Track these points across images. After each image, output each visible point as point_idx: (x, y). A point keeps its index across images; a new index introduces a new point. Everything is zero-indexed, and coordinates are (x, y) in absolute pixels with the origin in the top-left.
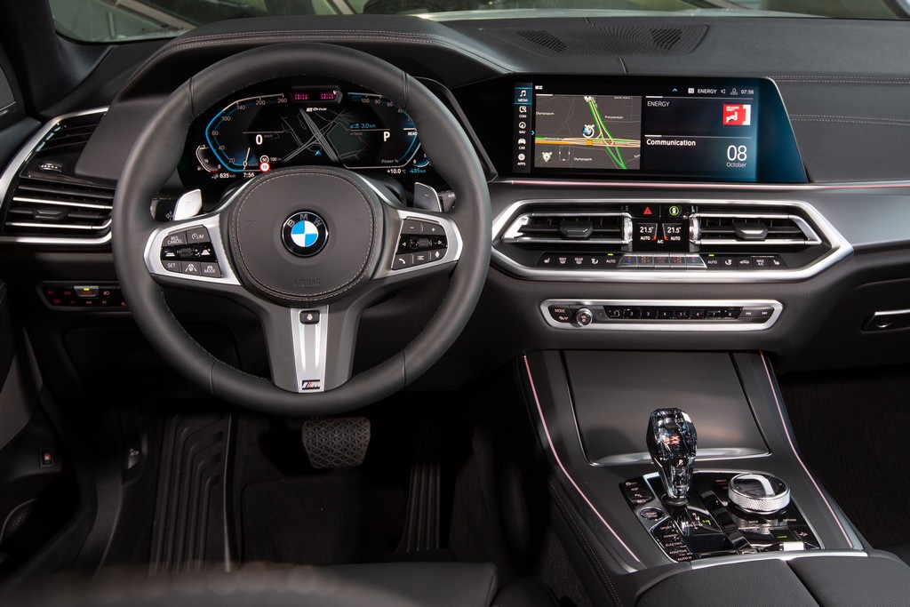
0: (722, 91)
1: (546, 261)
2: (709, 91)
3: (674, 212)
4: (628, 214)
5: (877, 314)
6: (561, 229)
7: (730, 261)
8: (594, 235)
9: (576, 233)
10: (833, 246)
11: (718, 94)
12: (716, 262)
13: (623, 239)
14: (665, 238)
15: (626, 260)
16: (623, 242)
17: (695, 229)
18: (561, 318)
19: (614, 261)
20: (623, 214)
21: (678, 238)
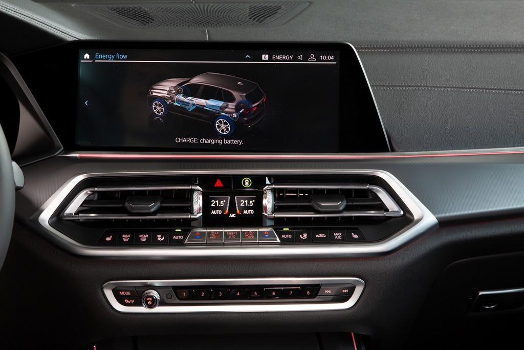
0: (299, 57)
1: (108, 239)
2: (284, 57)
3: (247, 184)
4: (198, 188)
5: (481, 293)
6: (127, 204)
7: (305, 235)
8: (161, 210)
9: (140, 208)
10: (416, 217)
11: (295, 59)
12: (290, 236)
13: (192, 213)
14: (238, 211)
15: (195, 236)
16: (192, 217)
17: (268, 202)
18: (127, 301)
19: (181, 237)
20: (193, 187)
21: (252, 212)
